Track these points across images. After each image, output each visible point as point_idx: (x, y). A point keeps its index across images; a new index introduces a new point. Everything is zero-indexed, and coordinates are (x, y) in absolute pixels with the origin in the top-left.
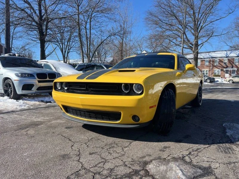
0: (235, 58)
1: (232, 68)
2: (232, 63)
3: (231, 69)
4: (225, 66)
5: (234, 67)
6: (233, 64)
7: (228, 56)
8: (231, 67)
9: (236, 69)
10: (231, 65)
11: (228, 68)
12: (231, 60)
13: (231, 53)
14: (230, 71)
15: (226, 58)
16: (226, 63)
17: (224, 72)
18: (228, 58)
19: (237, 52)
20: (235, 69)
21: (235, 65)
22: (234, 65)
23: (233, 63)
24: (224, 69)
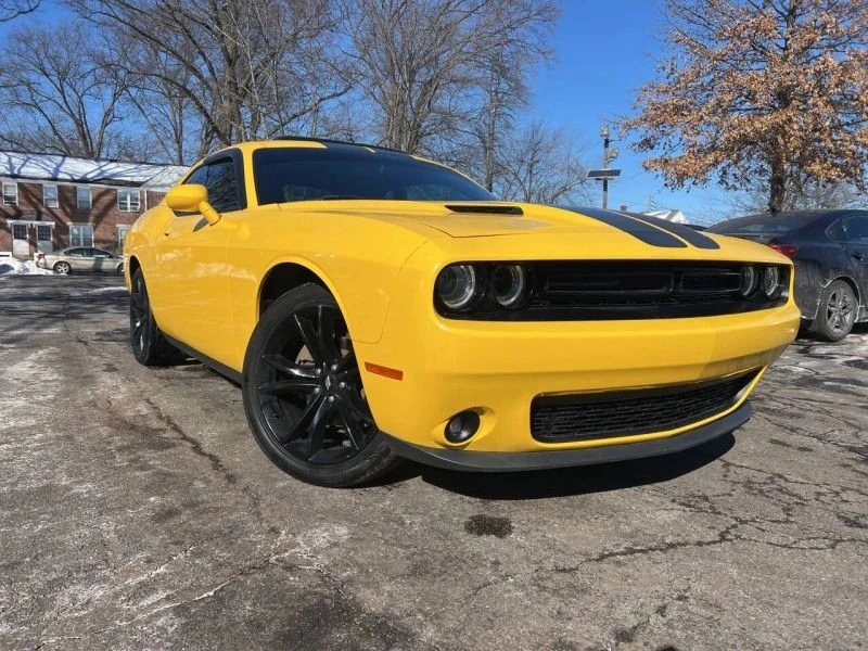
0: (46, 184)
1: (39, 219)
2: (34, 200)
3: (36, 223)
4: (12, 212)
5: (44, 216)
6: (40, 206)
7: (16, 172)
8: (35, 216)
9: (54, 224)
10: (32, 209)
11: (24, 219)
12: (33, 189)
13: (28, 164)
14: (32, 231)
15: (10, 179)
16: (14, 198)
17: (9, 231)
18: (21, 181)
19: (49, 163)
20: (48, 223)
21: (49, 209)
22: (43, 210)
23: (41, 201)
24: (9, 222)
